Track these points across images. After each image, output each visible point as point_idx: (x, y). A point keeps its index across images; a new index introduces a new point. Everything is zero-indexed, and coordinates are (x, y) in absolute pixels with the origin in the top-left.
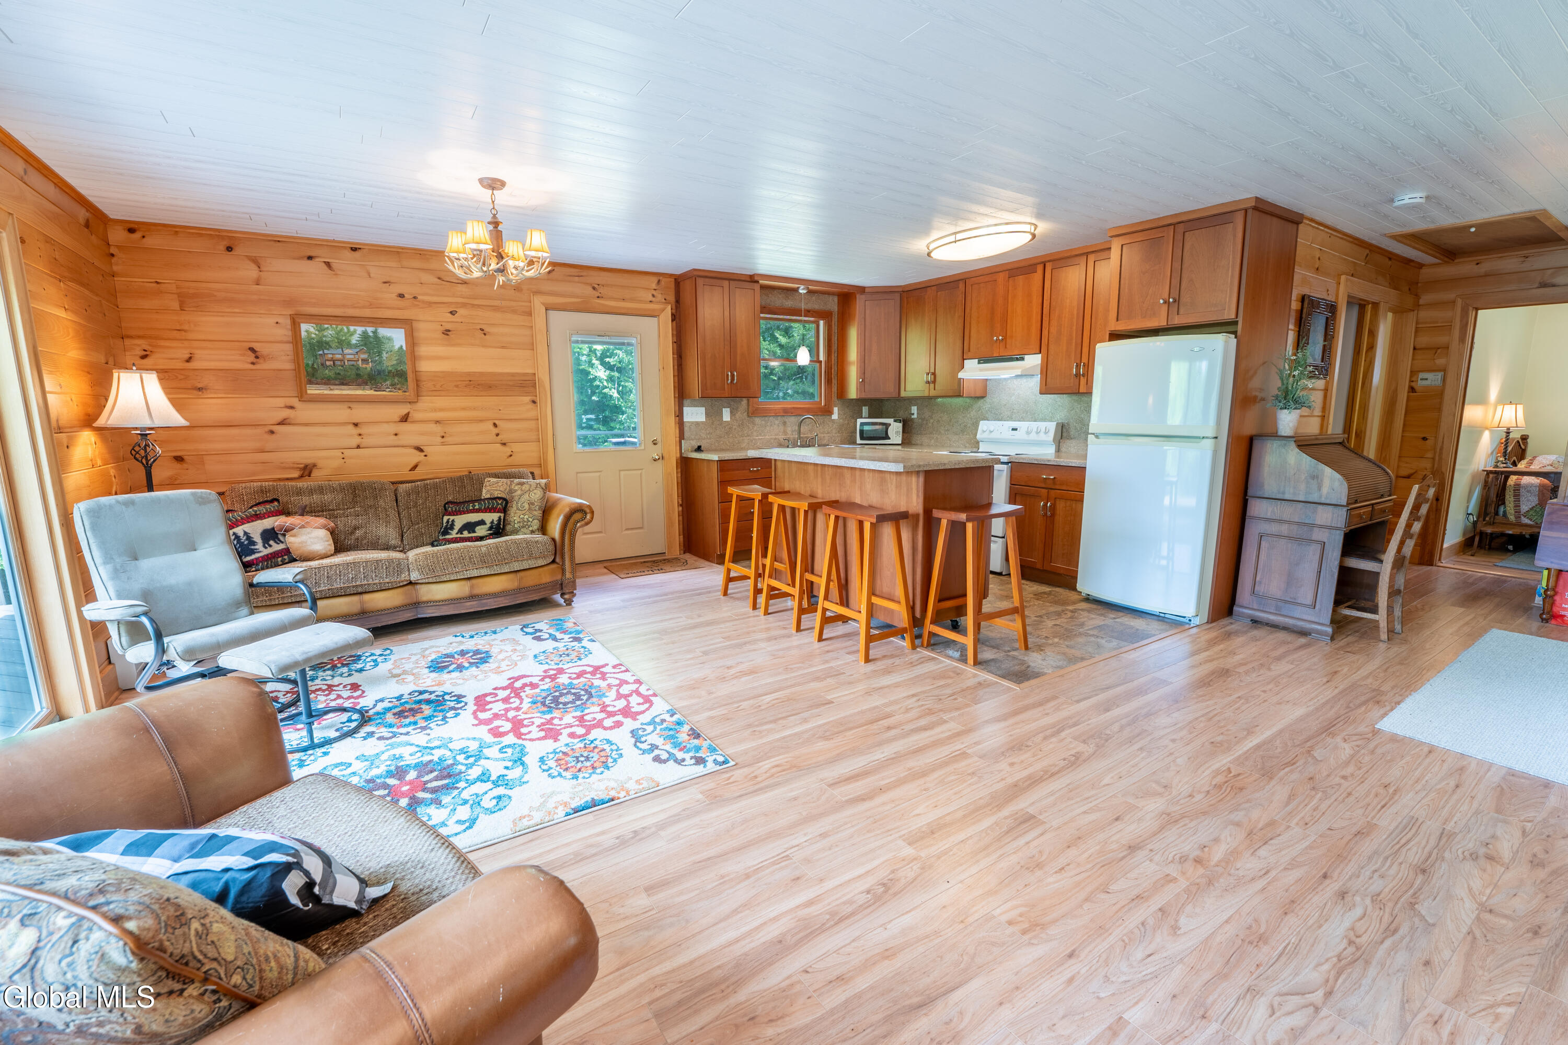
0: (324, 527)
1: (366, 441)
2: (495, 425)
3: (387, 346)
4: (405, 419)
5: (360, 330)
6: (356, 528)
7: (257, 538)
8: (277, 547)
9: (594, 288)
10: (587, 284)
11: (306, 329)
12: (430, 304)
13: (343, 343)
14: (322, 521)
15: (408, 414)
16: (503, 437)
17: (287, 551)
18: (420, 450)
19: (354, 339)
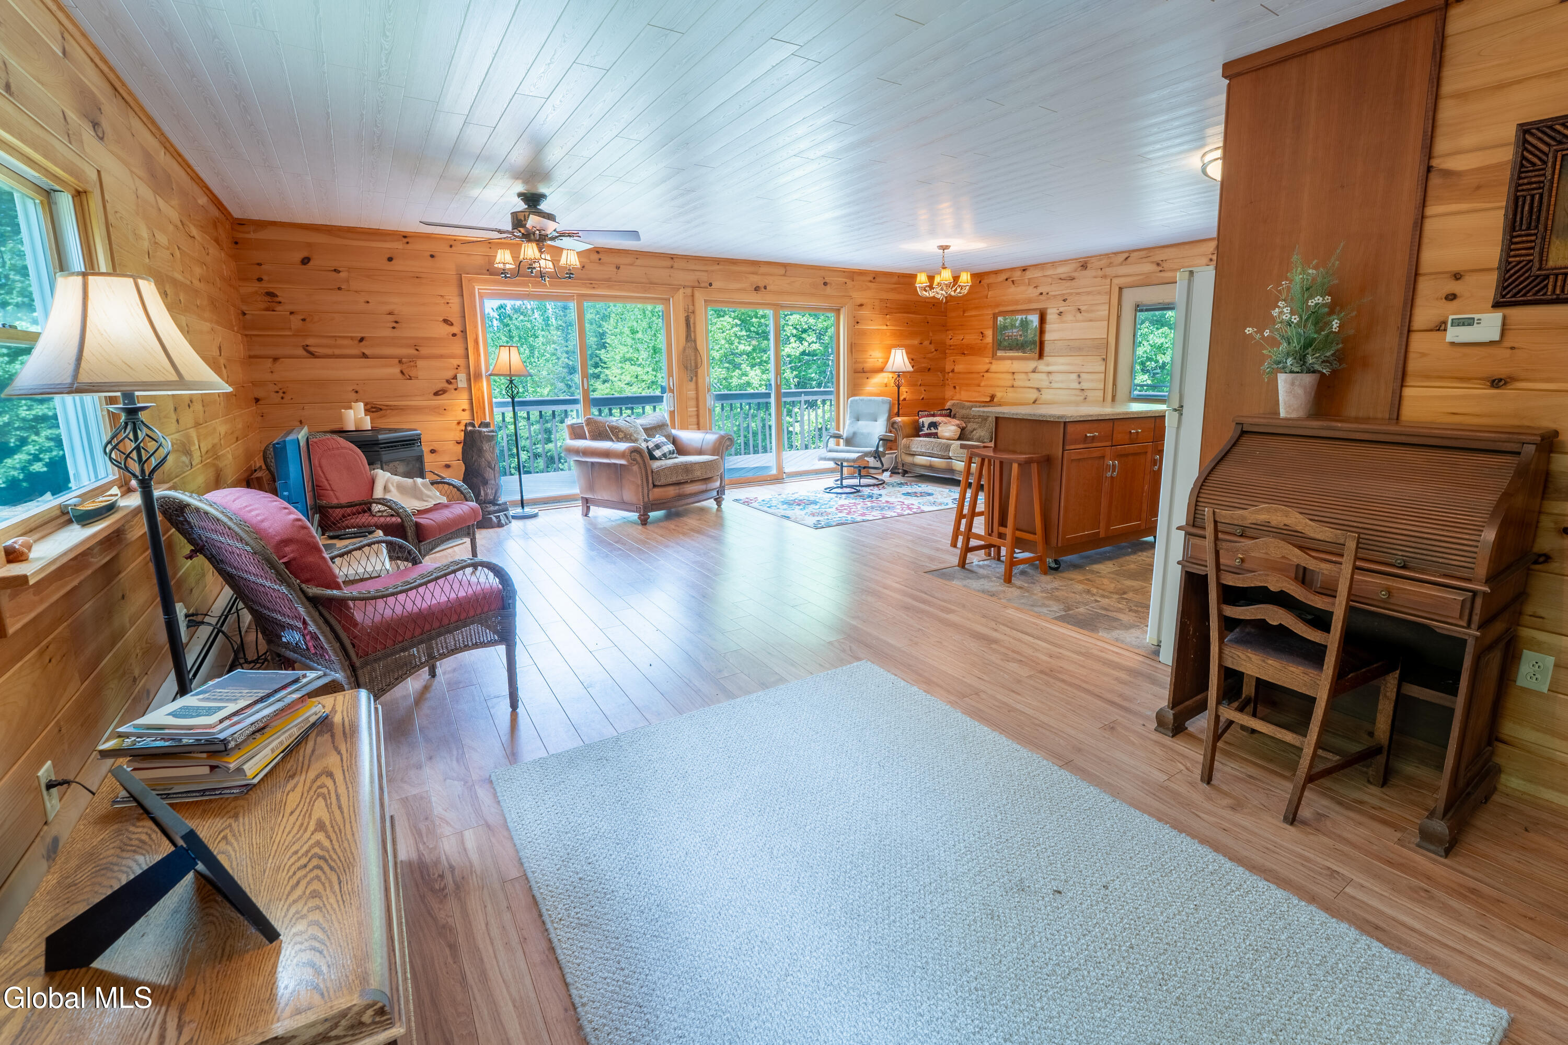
0: (958, 426)
1: (1016, 384)
2: (1079, 376)
3: (1030, 327)
4: (1034, 371)
5: (1020, 317)
6: (974, 429)
7: (926, 425)
8: (933, 431)
9: (1158, 264)
10: (1152, 262)
11: (1000, 319)
12: (1055, 296)
13: (1013, 326)
14: (958, 422)
15: (1036, 368)
16: (1085, 385)
17: (936, 434)
18: (1039, 390)
19: (1017, 323)
